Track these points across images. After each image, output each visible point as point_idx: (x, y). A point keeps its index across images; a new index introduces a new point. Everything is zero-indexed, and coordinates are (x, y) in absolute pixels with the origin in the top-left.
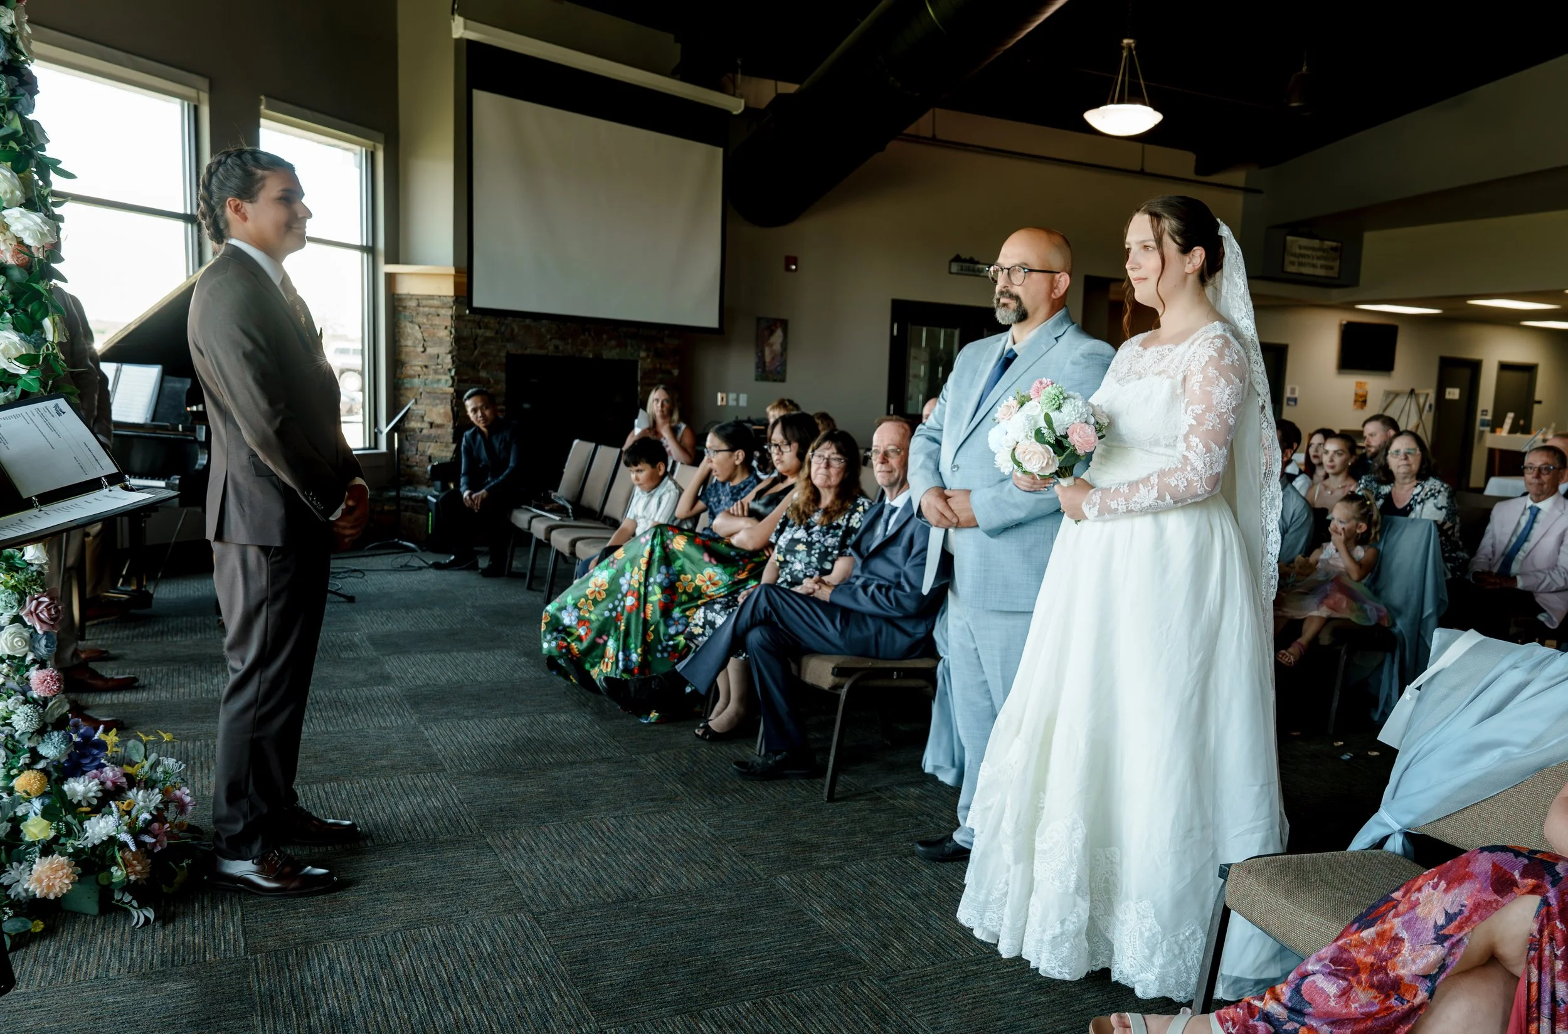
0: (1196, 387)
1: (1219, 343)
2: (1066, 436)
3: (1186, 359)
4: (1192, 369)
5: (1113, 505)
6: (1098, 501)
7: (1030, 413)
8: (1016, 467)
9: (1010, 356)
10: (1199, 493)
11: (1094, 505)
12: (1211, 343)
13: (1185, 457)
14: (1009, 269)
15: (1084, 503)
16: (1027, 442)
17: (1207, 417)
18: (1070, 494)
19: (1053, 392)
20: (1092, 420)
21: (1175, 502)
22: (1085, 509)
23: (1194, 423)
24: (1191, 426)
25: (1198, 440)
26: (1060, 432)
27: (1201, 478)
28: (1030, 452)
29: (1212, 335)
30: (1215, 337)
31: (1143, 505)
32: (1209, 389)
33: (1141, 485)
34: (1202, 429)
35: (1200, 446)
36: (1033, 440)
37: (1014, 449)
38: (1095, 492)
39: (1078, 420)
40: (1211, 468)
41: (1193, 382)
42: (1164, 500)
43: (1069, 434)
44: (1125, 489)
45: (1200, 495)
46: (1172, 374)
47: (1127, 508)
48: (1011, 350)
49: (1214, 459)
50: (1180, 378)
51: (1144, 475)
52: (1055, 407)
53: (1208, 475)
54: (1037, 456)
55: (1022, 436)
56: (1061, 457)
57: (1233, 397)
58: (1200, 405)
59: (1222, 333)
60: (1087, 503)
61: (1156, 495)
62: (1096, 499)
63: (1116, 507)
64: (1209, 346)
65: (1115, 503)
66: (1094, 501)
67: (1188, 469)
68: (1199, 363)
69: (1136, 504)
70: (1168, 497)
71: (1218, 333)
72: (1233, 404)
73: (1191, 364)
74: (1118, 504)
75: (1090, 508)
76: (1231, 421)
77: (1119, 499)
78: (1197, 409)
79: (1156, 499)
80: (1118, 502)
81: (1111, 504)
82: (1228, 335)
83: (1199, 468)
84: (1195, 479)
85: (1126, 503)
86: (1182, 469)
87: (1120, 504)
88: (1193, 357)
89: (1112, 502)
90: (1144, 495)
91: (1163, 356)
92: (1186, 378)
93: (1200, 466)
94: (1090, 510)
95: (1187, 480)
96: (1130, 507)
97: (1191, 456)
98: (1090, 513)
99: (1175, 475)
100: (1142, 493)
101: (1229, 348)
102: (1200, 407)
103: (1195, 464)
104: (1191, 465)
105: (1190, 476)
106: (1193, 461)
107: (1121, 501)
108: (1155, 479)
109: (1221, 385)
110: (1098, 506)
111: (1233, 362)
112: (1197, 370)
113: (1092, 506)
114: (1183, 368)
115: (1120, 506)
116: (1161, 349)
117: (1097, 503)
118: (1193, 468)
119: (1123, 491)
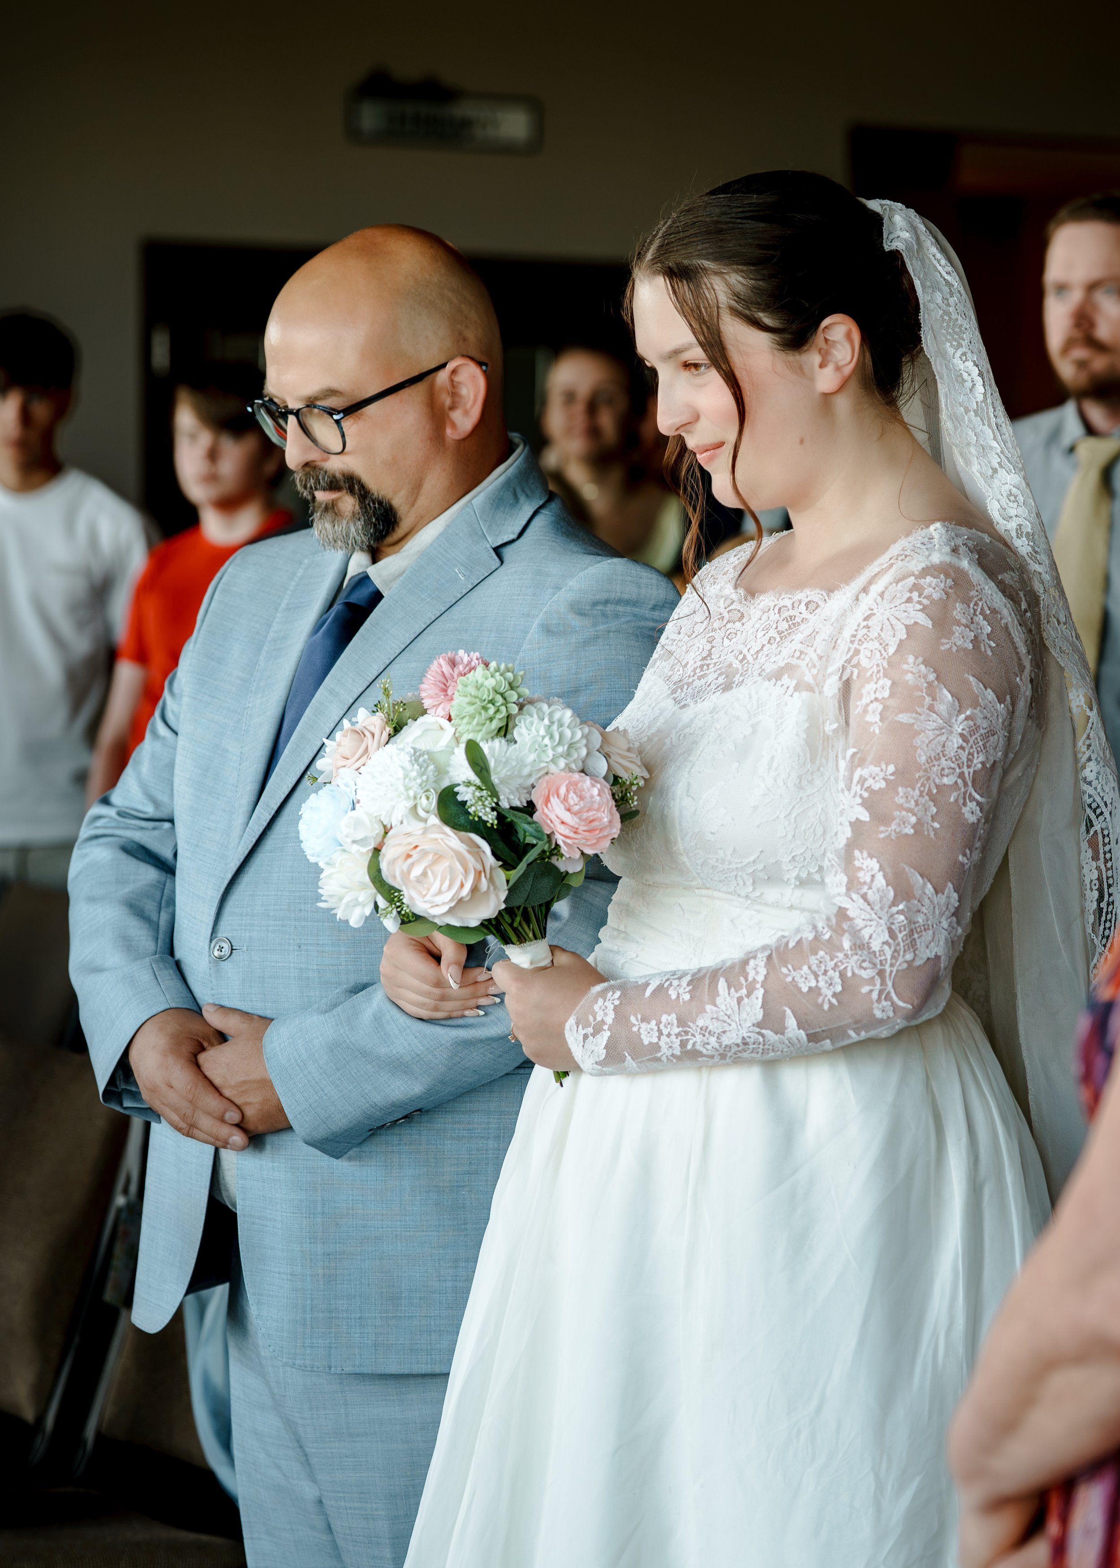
0: (873, 718)
1: (934, 587)
2: (527, 812)
3: (847, 634)
4: (865, 663)
5: (647, 1034)
6: (610, 1019)
7: (422, 746)
8: (382, 903)
10: (878, 1014)
11: (597, 1030)
12: (915, 587)
13: (842, 914)
14: (298, 413)
15: (571, 1022)
16: (416, 827)
17: (900, 800)
18: (535, 992)
19: (491, 683)
20: (602, 767)
21: (813, 1038)
22: (573, 1037)
23: (865, 816)
24: (856, 825)
25: (874, 864)
26: (510, 799)
27: (881, 973)
28: (425, 853)
29: (916, 565)
30: (926, 572)
31: (726, 1040)
32: (904, 718)
33: (722, 984)
34: (883, 832)
35: (880, 881)
36: (434, 820)
37: (377, 849)
38: (603, 994)
39: (562, 763)
40: (912, 945)
41: (865, 700)
42: (780, 1030)
43: (537, 805)
44: (679, 993)
45: (881, 1022)
46: (809, 678)
47: (683, 1044)
48: (363, 578)
49: (920, 919)
50: (832, 687)
51: (735, 954)
52: (495, 725)
53: (901, 964)
54: (442, 867)
55: (403, 807)
56: (515, 874)
57: (976, 741)
58: (884, 766)
59: (948, 559)
60: (580, 1027)
61: (760, 1015)
62: (606, 1014)
63: (655, 1040)
64: (909, 600)
65: (652, 1030)
66: (599, 1019)
67: (846, 944)
68: (880, 648)
69: (707, 1034)
70: (791, 1022)
71: (936, 558)
72: (978, 761)
73: (861, 648)
74: (660, 1032)
75: (586, 1037)
76: (971, 813)
77: (664, 1018)
78: (874, 778)
79: (759, 1025)
80: (662, 1026)
81: (642, 1031)
82: (965, 564)
83: (876, 946)
84: (865, 974)
85: (681, 1029)
86: (832, 947)
87: (665, 1032)
88: (865, 631)
89: (644, 1026)
90: (728, 1013)
91: (793, 624)
92: (846, 688)
93: (878, 938)
94: (584, 1042)
95: (842, 975)
96: (691, 1042)
97: (855, 909)
98: (586, 1046)
99: (813, 960)
100: (723, 1008)
101: (966, 601)
102: (882, 770)
103: (866, 933)
104: (855, 933)
105: (851, 965)
106: (859, 923)
107: (669, 1023)
108: (757, 971)
109: (942, 708)
110: (608, 1034)
111: (976, 641)
112: (878, 665)
113: (592, 1031)
114: (839, 659)
115: (664, 1038)
116: (788, 603)
117: (606, 1027)
118: (860, 946)
119: (674, 997)
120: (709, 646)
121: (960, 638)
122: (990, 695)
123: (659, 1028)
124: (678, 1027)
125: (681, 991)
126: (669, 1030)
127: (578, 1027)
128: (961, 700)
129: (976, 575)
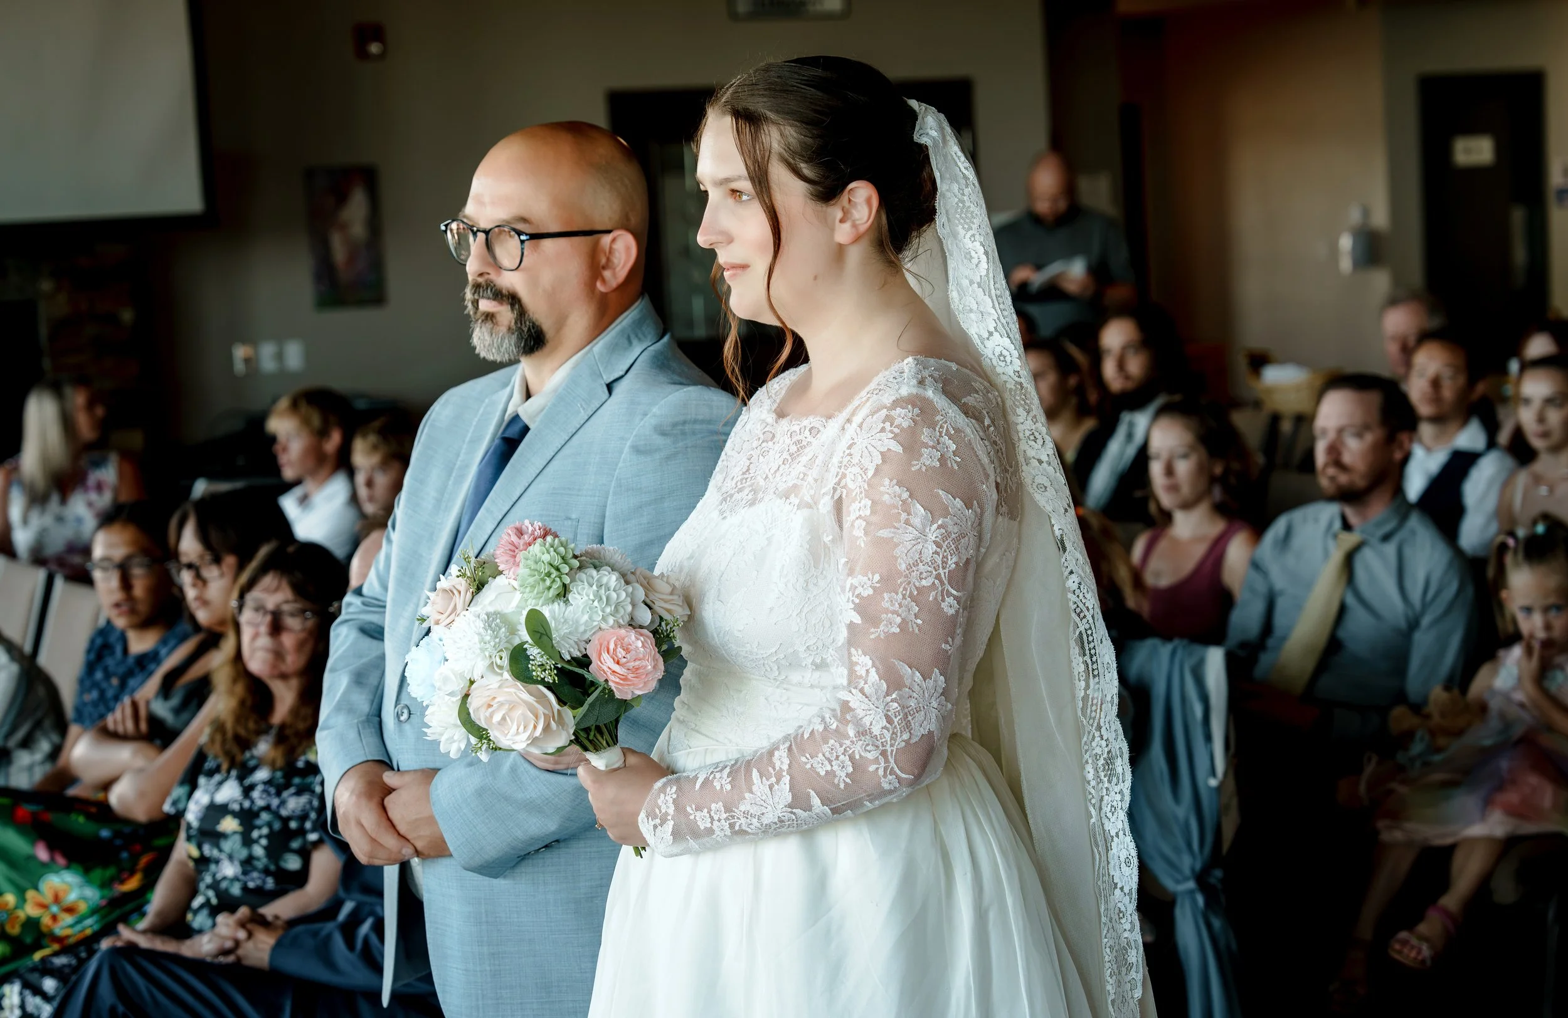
0: (859, 533)
1: (903, 417)
2: (584, 662)
3: (835, 460)
4: (851, 485)
5: (703, 821)
6: (671, 811)
7: (491, 609)
8: (473, 740)
9: (513, 432)
10: (886, 786)
11: (663, 821)
12: (889, 419)
13: (845, 707)
14: (487, 232)
15: (642, 815)
16: (493, 681)
17: (886, 604)
18: (611, 791)
19: (546, 558)
20: (646, 617)
21: (835, 811)
22: (645, 826)
23: (857, 619)
24: (851, 626)
25: (867, 661)
26: (569, 650)
27: (884, 753)
28: (501, 704)
29: (888, 399)
30: (896, 403)
31: (766, 820)
32: (884, 533)
33: (755, 774)
34: (875, 633)
35: (874, 676)
36: (507, 675)
37: (467, 696)
38: (663, 790)
39: (611, 620)
40: (908, 726)
41: (853, 517)
42: (808, 808)
43: (593, 657)
44: (722, 782)
45: (890, 792)
46: (808, 499)
47: (732, 826)
48: (516, 418)
49: (912, 703)
50: (825, 505)
52: (552, 593)
53: (899, 743)
54: (518, 713)
55: (481, 666)
56: (581, 711)
57: (949, 545)
58: (870, 576)
59: (914, 391)
60: (650, 818)
61: (789, 798)
62: (668, 807)
63: (709, 825)
64: (883, 430)
65: (705, 816)
66: (663, 811)
67: (851, 733)
68: (861, 472)
69: (749, 817)
70: (816, 801)
71: (905, 391)
72: (951, 563)
73: (847, 472)
74: (712, 818)
75: (655, 827)
76: (949, 606)
77: (713, 806)
78: (862, 587)
79: (790, 806)
80: (712, 813)
81: (697, 818)
82: (930, 393)
83: (876, 730)
84: (870, 756)
85: (727, 814)
86: (840, 735)
87: (716, 817)
88: (849, 457)
89: (698, 814)
90: (763, 798)
91: (801, 446)
92: (838, 506)
93: (878, 725)
94: (655, 831)
95: (852, 758)
96: (738, 824)
97: (856, 701)
98: (657, 834)
99: (826, 748)
100: (759, 795)
101: (932, 425)
102: (869, 579)
103: (867, 721)
104: (858, 722)
105: (858, 750)
106: (860, 713)
107: (718, 811)
108: (781, 759)
109: (917, 521)
110: (672, 823)
111: (942, 459)
112: (860, 487)
113: (660, 822)
114: (832, 481)
115: (716, 823)
116: (796, 428)
117: (669, 818)
118: (862, 733)
119: (718, 788)
120: (748, 463)
121: (929, 459)
122: (958, 503)
123: (710, 815)
124: (725, 813)
125: (723, 782)
126: (718, 816)
127: (648, 819)
128: (934, 511)
129: (940, 402)
